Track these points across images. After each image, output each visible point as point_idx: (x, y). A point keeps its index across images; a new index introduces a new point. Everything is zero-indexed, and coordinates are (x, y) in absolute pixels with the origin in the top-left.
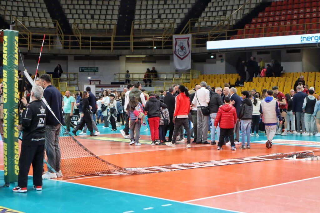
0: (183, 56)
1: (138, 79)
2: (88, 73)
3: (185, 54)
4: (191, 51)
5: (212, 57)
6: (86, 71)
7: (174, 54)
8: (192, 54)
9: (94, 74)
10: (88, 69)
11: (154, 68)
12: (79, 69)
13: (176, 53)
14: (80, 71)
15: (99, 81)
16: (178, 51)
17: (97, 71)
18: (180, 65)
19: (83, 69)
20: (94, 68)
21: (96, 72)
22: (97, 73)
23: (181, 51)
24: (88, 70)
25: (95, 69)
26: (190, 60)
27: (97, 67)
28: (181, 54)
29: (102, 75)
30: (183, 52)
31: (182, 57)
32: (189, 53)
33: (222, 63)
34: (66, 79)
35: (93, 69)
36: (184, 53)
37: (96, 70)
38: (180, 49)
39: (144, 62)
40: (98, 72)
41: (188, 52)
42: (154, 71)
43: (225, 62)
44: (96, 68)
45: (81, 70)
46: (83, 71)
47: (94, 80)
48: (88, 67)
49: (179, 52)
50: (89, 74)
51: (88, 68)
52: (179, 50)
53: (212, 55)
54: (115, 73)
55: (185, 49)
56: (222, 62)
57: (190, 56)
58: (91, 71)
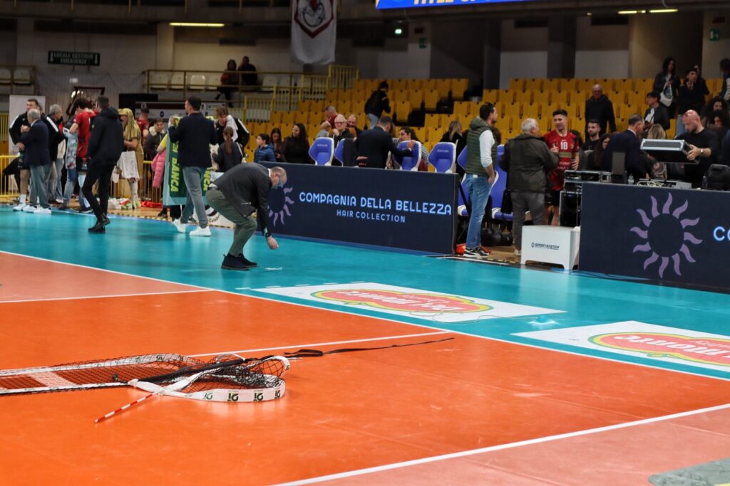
0: (315, 26)
1: (203, 88)
2: (72, 67)
3: (322, 20)
4: (338, 14)
5: (398, 31)
6: (66, 61)
7: (294, 22)
8: (339, 21)
9: (89, 69)
10: (71, 57)
11: (246, 59)
12: (47, 54)
13: (299, 18)
14: (49, 62)
15: (97, 88)
16: (304, 13)
17: (96, 62)
18: (309, 51)
19: (59, 55)
20: (89, 54)
21: (94, 64)
22: (97, 67)
23: (312, 12)
24: (71, 61)
25: (91, 57)
26: (335, 37)
27: (95, 50)
28: (311, 19)
29: (108, 74)
30: (317, 16)
31: (313, 30)
32: (332, 18)
33: (423, 50)
34: (8, 82)
35: (86, 56)
36: (319, 18)
37: (92, 61)
38: (309, 9)
39: (223, 42)
40: (98, 64)
41: (328, 17)
42: (246, 65)
43: (429, 47)
44: (94, 55)
45: (52, 60)
46: (57, 61)
47: (88, 86)
48: (71, 50)
49: (307, 16)
50: (74, 70)
51: (71, 54)
52: (305, 9)
53: (398, 28)
54: (145, 69)
55: (321, 7)
56: (423, 47)
57: (333, 27)
58: (80, 61)
